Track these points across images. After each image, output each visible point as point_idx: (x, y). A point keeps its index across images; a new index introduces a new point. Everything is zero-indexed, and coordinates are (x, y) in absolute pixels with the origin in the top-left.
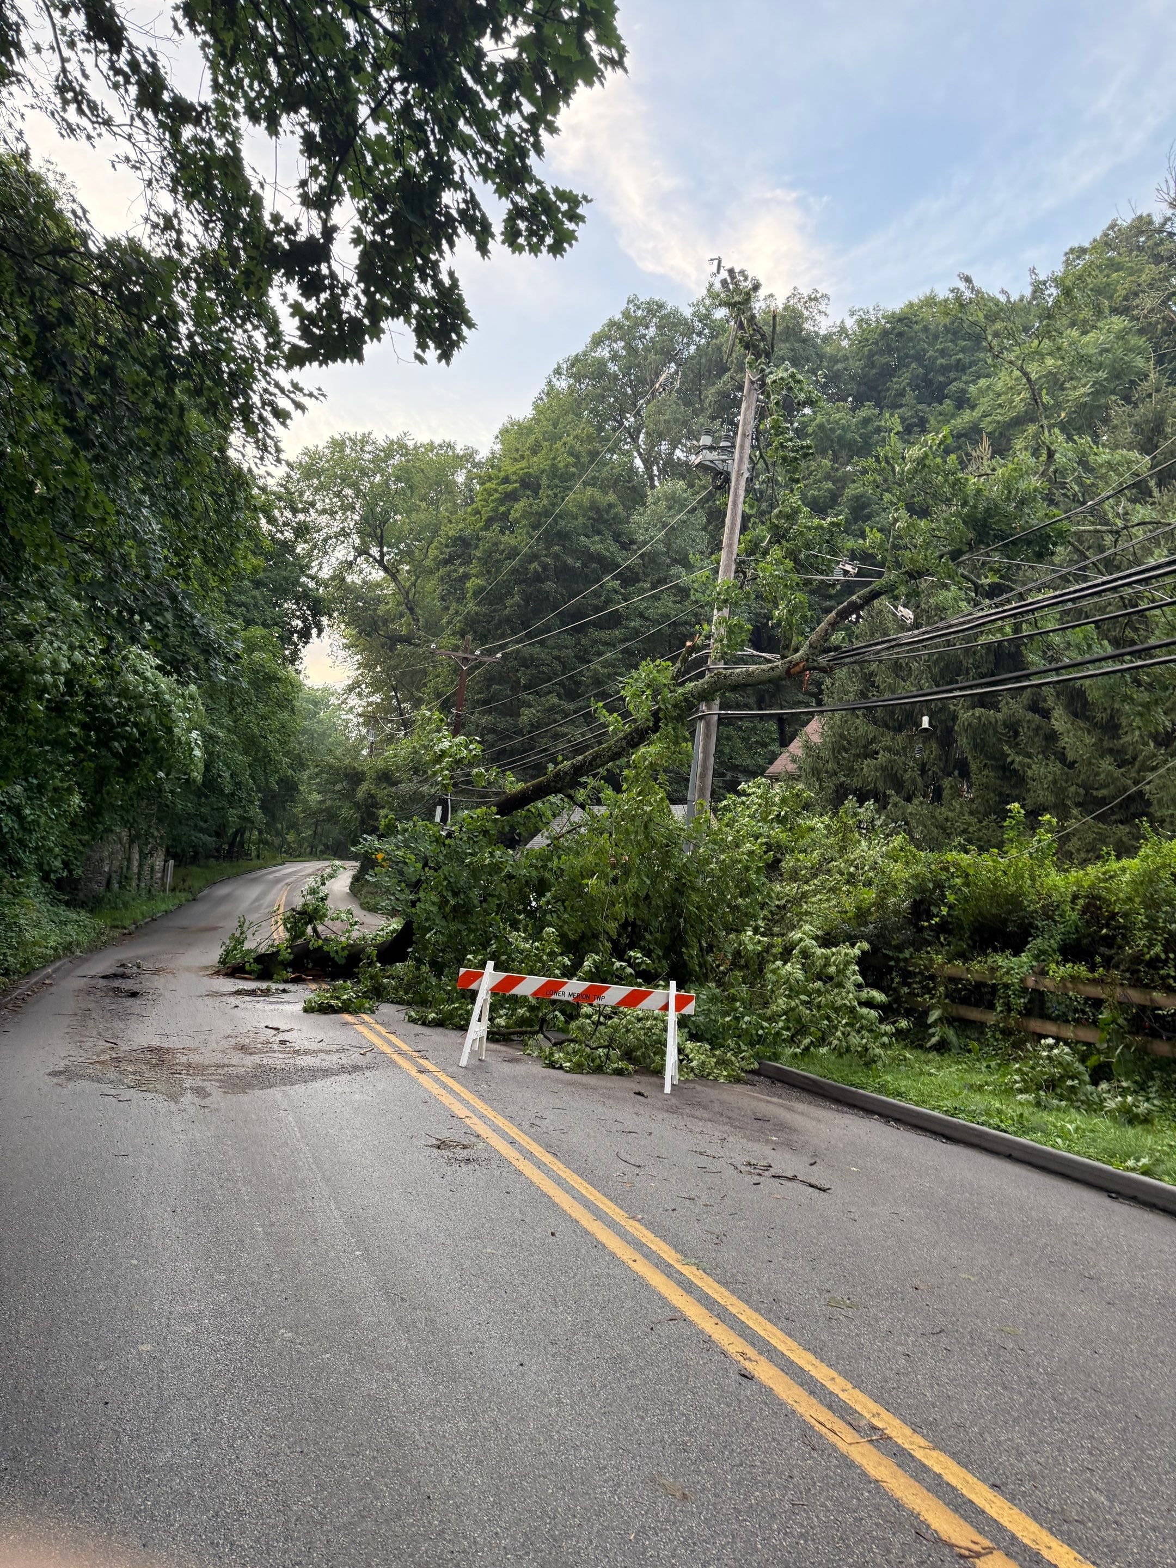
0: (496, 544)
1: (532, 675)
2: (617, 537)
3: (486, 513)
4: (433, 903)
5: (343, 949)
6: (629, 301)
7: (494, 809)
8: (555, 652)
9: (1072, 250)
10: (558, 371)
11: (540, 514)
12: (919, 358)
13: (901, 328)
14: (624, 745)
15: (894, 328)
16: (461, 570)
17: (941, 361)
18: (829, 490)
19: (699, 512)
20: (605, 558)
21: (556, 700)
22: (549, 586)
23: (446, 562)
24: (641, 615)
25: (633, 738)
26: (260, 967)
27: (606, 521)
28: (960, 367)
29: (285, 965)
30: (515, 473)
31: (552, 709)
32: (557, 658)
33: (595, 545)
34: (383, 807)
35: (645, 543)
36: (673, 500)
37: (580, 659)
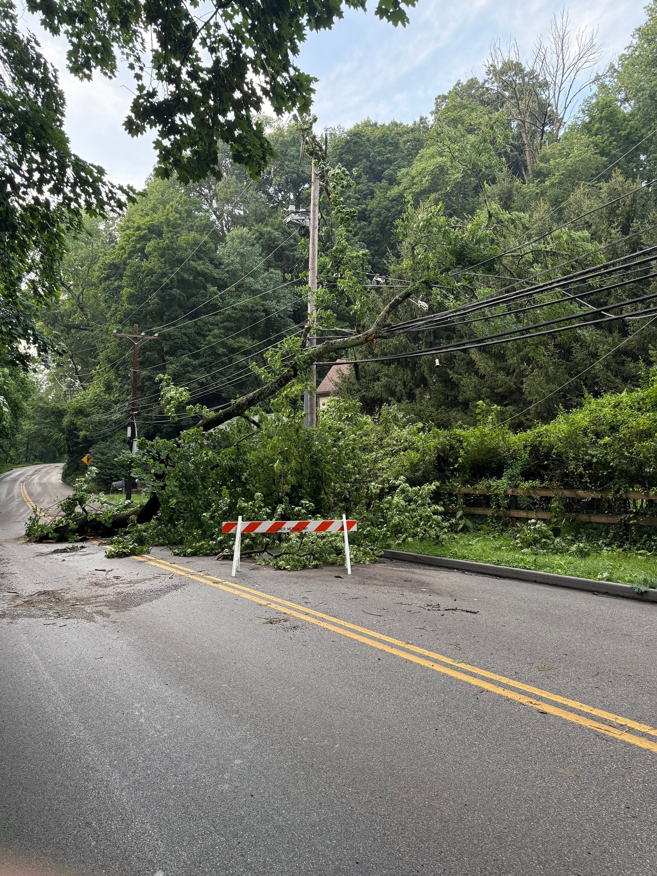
0: (138, 267)
1: (171, 345)
2: (212, 261)
3: (129, 248)
4: (176, 486)
5: (109, 518)
7: (202, 428)
8: (183, 331)
9: (439, 97)
11: (165, 249)
12: (367, 156)
13: (356, 139)
14: (277, 386)
15: (352, 139)
16: (116, 284)
17: (379, 158)
19: (257, 246)
20: (206, 273)
21: (187, 359)
22: (175, 291)
23: (106, 279)
25: (281, 381)
26: (57, 535)
27: (204, 252)
28: (389, 162)
29: (74, 532)
30: (144, 224)
31: (186, 365)
32: (185, 334)
33: (200, 266)
34: (81, 430)
35: (228, 264)
36: (242, 239)
37: (198, 334)
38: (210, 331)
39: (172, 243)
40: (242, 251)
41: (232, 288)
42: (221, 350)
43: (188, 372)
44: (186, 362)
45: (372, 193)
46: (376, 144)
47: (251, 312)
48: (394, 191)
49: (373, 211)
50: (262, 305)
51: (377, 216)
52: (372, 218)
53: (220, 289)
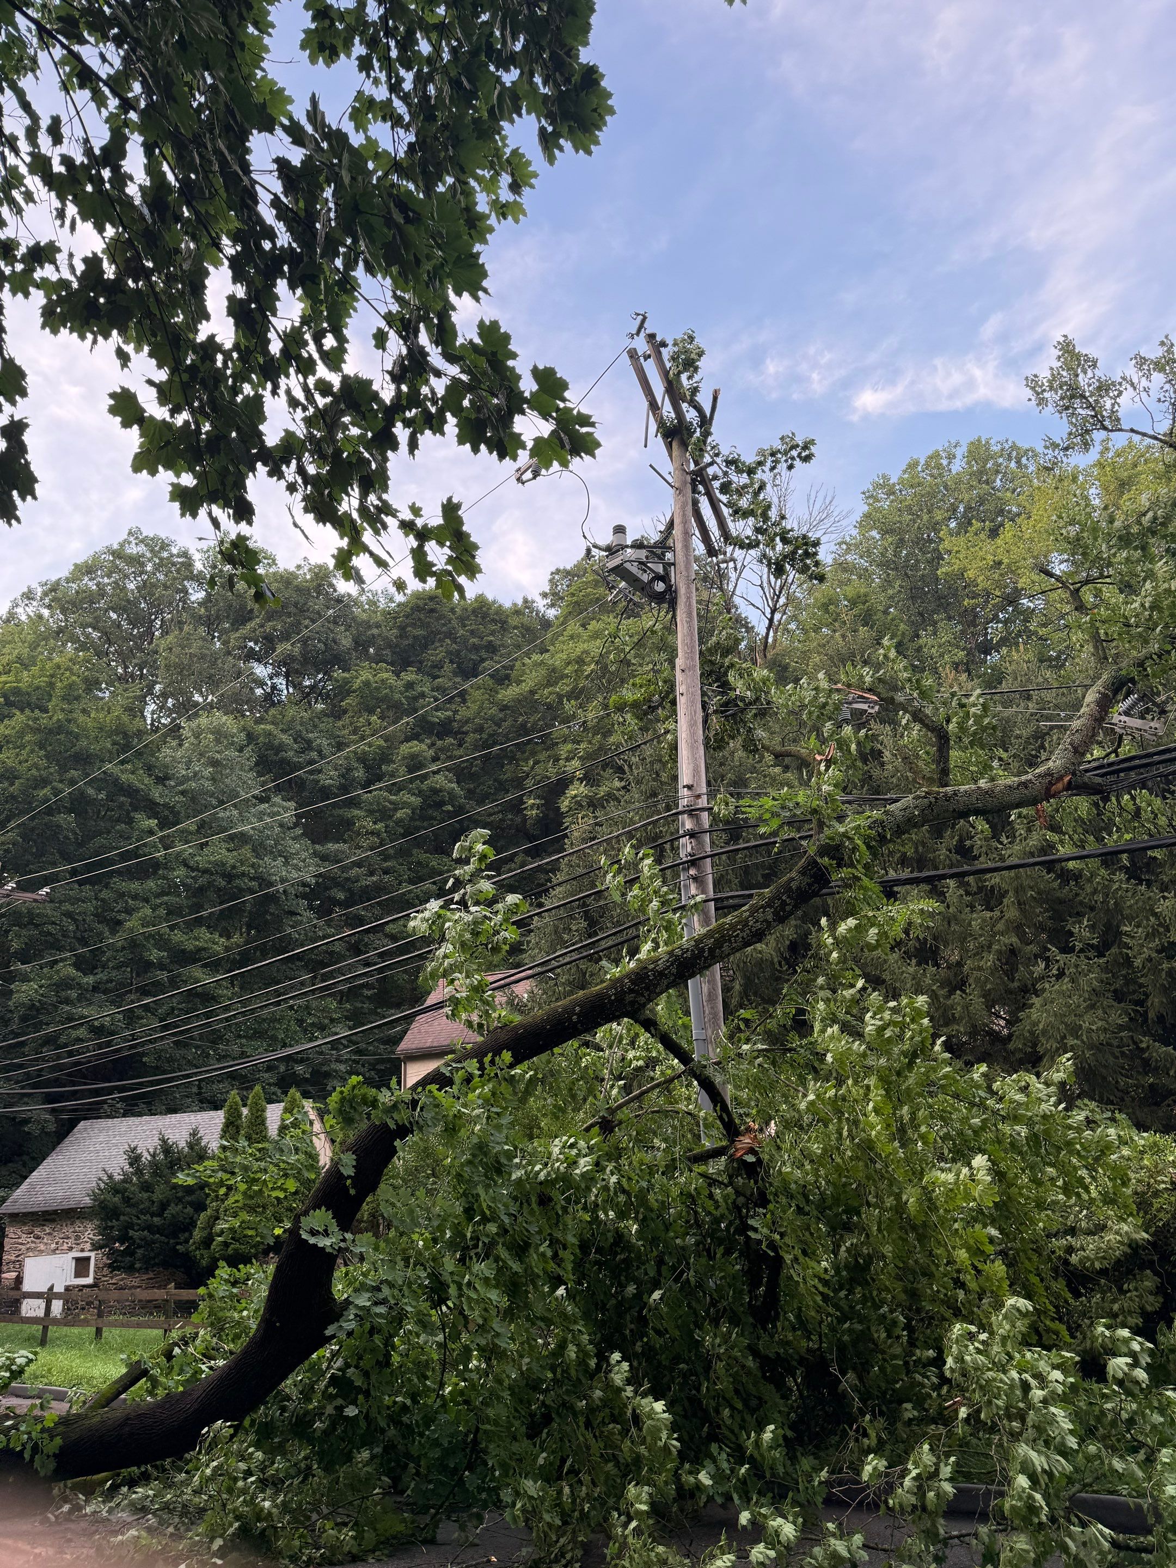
6: (130, 533)
8: (67, 907)
10: (28, 596)
12: (450, 635)
13: (431, 605)
17: (472, 641)
18: (379, 747)
20: (137, 791)
21: (72, 971)
24: (186, 865)
28: (492, 649)
31: (65, 984)
32: (68, 915)
33: (125, 775)
35: (186, 779)
36: (219, 734)
37: (100, 917)
38: (129, 911)
39: (69, 721)
40: (218, 756)
41: (190, 824)
42: (155, 955)
43: (67, 1001)
44: (68, 977)
45: (463, 695)
46: (468, 618)
47: (229, 877)
48: (509, 693)
49: (467, 722)
50: (253, 866)
51: (475, 731)
52: (466, 733)
53: (162, 826)
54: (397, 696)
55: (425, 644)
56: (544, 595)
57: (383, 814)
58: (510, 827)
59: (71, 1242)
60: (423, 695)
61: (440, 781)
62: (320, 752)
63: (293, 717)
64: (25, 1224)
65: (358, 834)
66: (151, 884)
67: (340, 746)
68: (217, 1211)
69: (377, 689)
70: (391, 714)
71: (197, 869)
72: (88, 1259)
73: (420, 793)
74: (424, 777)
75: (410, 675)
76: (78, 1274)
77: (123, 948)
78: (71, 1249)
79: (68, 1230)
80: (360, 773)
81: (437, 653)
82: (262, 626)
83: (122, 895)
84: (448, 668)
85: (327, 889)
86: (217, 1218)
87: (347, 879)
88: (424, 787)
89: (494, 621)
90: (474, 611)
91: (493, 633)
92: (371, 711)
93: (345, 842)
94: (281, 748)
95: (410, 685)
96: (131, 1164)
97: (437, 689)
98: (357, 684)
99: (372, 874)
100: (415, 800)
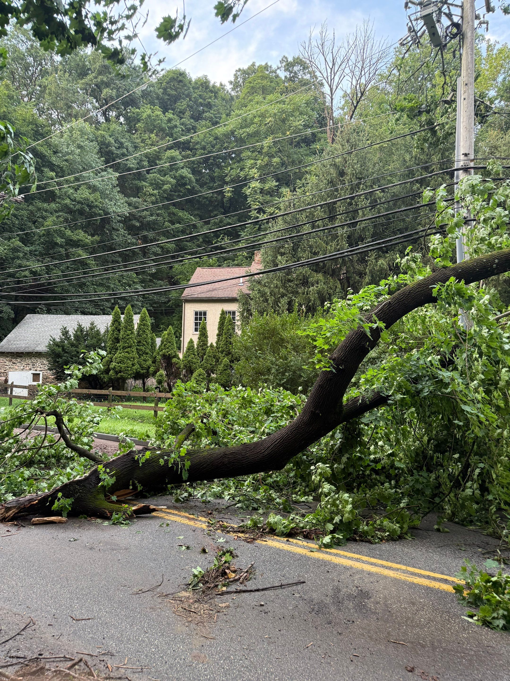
12: (188, 96)
13: (180, 78)
21: (20, 244)
24: (70, 198)
28: (209, 106)
31: (15, 250)
35: (68, 154)
39: (9, 113)
40: (82, 144)
41: (71, 177)
42: (59, 240)
43: (18, 258)
46: (198, 88)
47: (90, 207)
48: (220, 130)
49: (198, 143)
50: (100, 202)
51: (201, 149)
52: (196, 149)
53: (57, 176)
54: (164, 125)
55: (176, 99)
56: (231, 83)
57: (157, 186)
58: (216, 201)
59: (30, 366)
60: (176, 126)
61: (186, 172)
62: (127, 149)
63: (115, 129)
64: (7, 357)
65: (145, 194)
66: (53, 205)
67: (136, 147)
68: (111, 358)
69: (154, 120)
70: (160, 134)
71: (75, 201)
72: (39, 374)
73: (175, 178)
74: (177, 170)
75: (170, 115)
76: (34, 381)
77: (44, 235)
78: (30, 369)
79: (29, 361)
80: (146, 163)
81: (182, 104)
82: (96, 78)
83: (39, 209)
84: (188, 114)
85: (130, 220)
86: (112, 361)
87: (140, 216)
88: (177, 175)
89: (211, 91)
90: (202, 84)
91: (210, 98)
92: (152, 132)
93: (139, 197)
94: (108, 145)
95: (170, 120)
96: (63, 335)
97: (182, 124)
98: (144, 115)
99: (152, 215)
100: (173, 181)
